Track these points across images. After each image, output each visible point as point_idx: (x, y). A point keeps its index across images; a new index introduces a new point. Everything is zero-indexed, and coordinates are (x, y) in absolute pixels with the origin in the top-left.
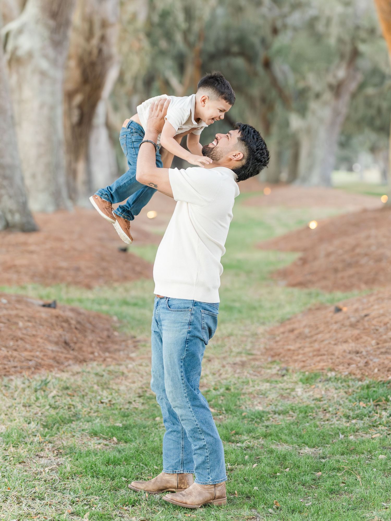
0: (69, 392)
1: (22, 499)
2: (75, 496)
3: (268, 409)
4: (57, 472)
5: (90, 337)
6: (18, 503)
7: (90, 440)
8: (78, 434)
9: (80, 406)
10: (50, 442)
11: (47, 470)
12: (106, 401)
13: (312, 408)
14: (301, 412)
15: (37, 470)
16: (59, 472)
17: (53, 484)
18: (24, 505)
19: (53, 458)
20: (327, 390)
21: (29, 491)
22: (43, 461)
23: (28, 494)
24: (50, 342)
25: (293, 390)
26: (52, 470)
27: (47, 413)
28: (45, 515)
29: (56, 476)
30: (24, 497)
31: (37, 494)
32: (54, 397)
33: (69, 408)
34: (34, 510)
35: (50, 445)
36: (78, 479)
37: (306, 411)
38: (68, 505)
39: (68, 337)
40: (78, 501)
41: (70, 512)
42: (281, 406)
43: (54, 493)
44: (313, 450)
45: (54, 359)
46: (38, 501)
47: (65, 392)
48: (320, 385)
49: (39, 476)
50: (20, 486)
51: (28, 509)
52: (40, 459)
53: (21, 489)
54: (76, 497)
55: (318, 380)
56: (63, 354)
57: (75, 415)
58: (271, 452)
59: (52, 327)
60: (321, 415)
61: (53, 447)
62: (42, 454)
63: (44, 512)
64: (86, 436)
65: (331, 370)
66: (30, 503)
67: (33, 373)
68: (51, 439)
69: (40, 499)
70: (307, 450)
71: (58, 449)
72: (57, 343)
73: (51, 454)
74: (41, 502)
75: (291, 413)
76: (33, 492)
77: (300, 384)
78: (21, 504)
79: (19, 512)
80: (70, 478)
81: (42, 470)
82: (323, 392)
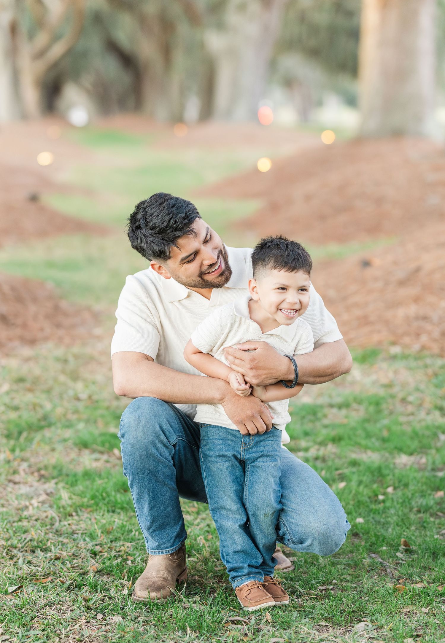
0: (28, 385)
1: (15, 551)
2: (94, 542)
3: (321, 401)
4: (51, 506)
5: (33, 309)
6: (11, 559)
7: (79, 455)
8: (59, 447)
9: (48, 406)
10: (23, 460)
11: (35, 502)
12: (84, 396)
13: (383, 398)
14: (370, 404)
15: (19, 504)
16: (55, 506)
17: (52, 524)
18: (20, 561)
19: (36, 484)
20: (396, 372)
21: (22, 539)
22: (24, 490)
23: (21, 543)
26: (43, 503)
27: (4, 418)
28: (58, 575)
29: (52, 513)
30: (16, 548)
31: (35, 543)
32: (8, 393)
33: (34, 409)
34: (40, 569)
35: (25, 465)
36: (86, 515)
37: (376, 402)
38: (89, 558)
39: (4, 309)
40: (101, 552)
41: (96, 570)
42: (337, 396)
43: (61, 539)
44: (412, 459)
46: (38, 552)
47: (21, 385)
48: (384, 365)
49: (26, 513)
50: (5, 530)
51: (29, 567)
52: (17, 486)
53: (7, 536)
54: (96, 545)
55: (380, 358)
57: (45, 418)
58: (354, 463)
60: (399, 408)
61: (30, 466)
62: (17, 478)
63: (57, 572)
64: (71, 449)
65: (393, 343)
66: (30, 558)
68: (23, 454)
69: (41, 550)
70: (403, 459)
71: (39, 470)
73: (30, 479)
74: (46, 556)
75: (355, 406)
76: (28, 539)
77: (357, 365)
78: (15, 559)
79: (18, 573)
80: (74, 514)
81: (27, 503)
82: (391, 375)
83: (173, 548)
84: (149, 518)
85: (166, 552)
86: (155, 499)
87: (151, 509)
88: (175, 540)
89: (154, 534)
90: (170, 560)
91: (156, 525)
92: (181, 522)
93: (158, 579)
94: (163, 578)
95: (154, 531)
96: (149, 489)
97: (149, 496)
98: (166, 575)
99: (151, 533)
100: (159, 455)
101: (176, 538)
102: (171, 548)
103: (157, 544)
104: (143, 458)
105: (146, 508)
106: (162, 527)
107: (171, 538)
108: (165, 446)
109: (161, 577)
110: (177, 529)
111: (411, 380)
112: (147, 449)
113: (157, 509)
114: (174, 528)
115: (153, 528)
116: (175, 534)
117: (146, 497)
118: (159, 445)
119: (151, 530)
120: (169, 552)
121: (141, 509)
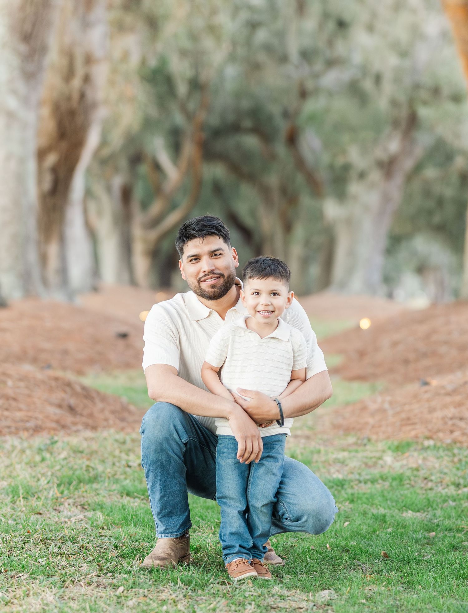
0: (85, 455)
1: (49, 541)
3: (350, 477)
4: (86, 523)
5: (100, 405)
6: (44, 545)
7: (121, 499)
9: (100, 468)
10: (70, 498)
11: (73, 520)
14: (395, 480)
15: (59, 520)
16: (89, 523)
18: (52, 547)
19: (77, 512)
20: (425, 459)
21: (56, 535)
23: (55, 537)
24: (51, 404)
25: (380, 458)
26: (79, 521)
27: (59, 474)
28: (82, 555)
29: (86, 526)
31: (67, 538)
32: (65, 459)
33: (88, 470)
35: (70, 501)
37: (400, 479)
38: (111, 549)
39: (73, 401)
40: (122, 546)
41: (115, 555)
42: (367, 475)
43: (89, 538)
44: (418, 514)
45: (57, 422)
47: (79, 454)
48: (416, 454)
50: (43, 529)
51: (58, 550)
52: (61, 513)
54: (119, 543)
55: (412, 449)
56: (69, 419)
57: (96, 477)
59: (51, 390)
60: (421, 484)
61: (75, 502)
62: (61, 508)
64: (115, 495)
65: (428, 438)
66: (60, 545)
67: (32, 435)
68: (70, 495)
69: (71, 542)
71: (82, 505)
72: (60, 406)
73: (73, 509)
74: (74, 545)
75: (380, 481)
76: (61, 536)
77: (390, 453)
78: (48, 546)
79: (47, 552)
81: (66, 520)
82: (420, 462)
83: (177, 533)
84: (159, 505)
85: (171, 536)
86: (166, 489)
87: (161, 498)
88: (180, 527)
89: (162, 520)
90: (174, 541)
91: (165, 512)
92: (187, 514)
93: (163, 554)
94: (167, 554)
95: (163, 517)
96: (161, 480)
97: (161, 485)
98: (170, 552)
99: (160, 518)
100: (171, 451)
101: (181, 525)
102: (175, 534)
103: (164, 528)
104: (157, 451)
105: (157, 497)
106: (169, 514)
107: (177, 525)
108: (177, 443)
109: (166, 553)
110: (183, 518)
111: (437, 465)
112: (161, 444)
113: (167, 499)
114: (180, 517)
115: (162, 514)
116: (180, 522)
117: (158, 486)
118: (172, 442)
119: (160, 516)
120: (173, 536)
121: (154, 497)
